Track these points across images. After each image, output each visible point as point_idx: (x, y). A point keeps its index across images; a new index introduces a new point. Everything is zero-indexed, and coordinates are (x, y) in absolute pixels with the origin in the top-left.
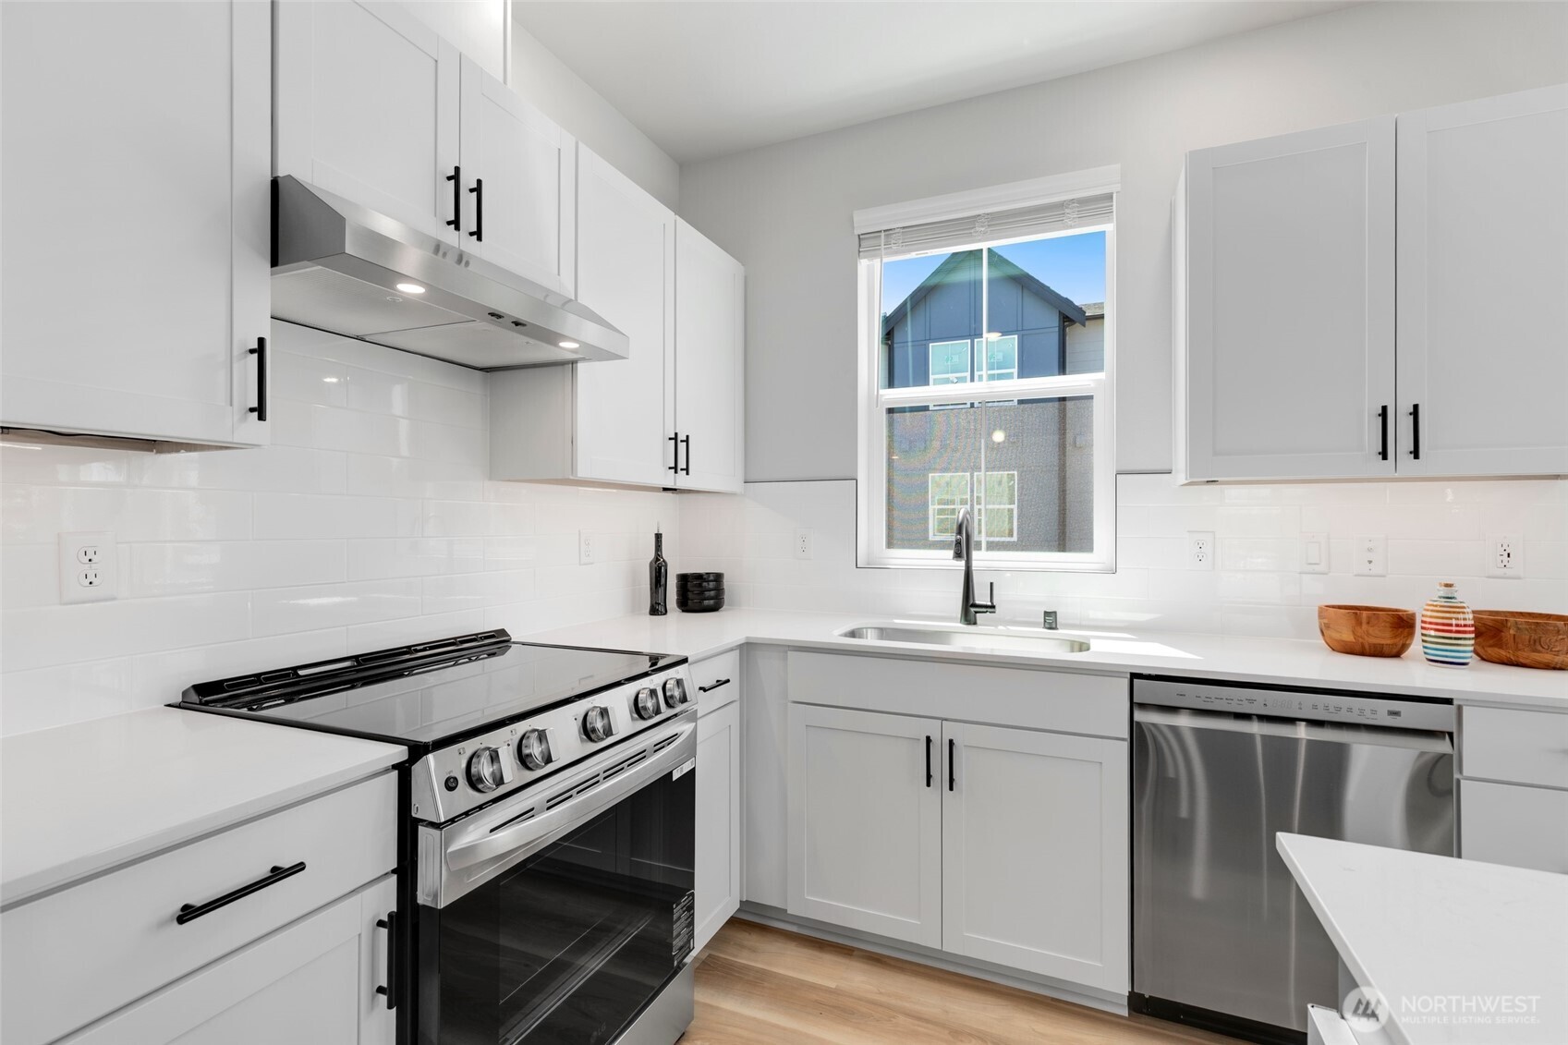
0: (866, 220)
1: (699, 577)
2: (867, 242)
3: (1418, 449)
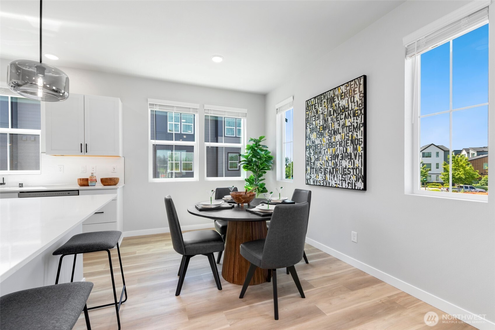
3: (87, 151)
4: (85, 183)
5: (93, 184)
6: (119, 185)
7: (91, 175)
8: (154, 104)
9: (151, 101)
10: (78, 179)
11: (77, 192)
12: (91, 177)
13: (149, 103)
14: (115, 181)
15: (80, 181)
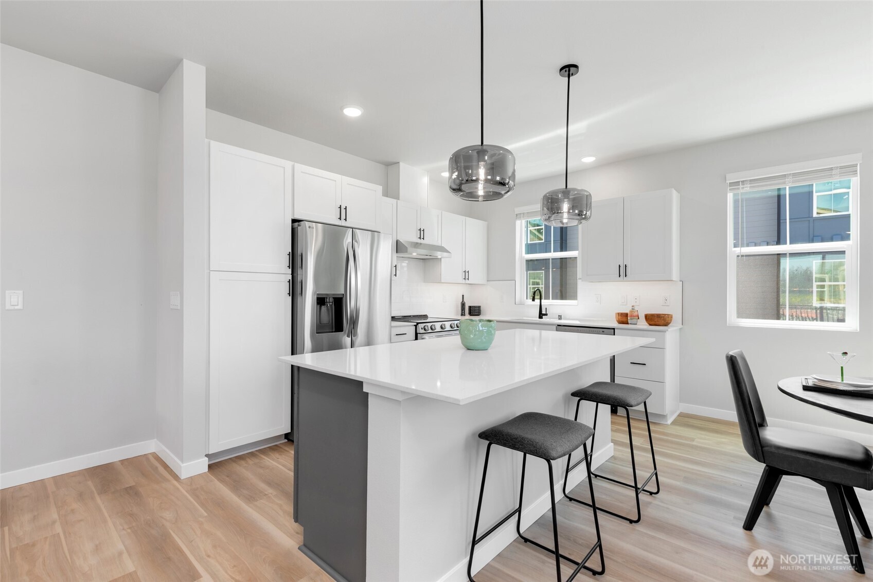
0: (518, 210)
1: (474, 307)
2: (518, 216)
3: (627, 274)
4: (624, 320)
5: (634, 321)
6: (671, 326)
7: (631, 308)
8: (739, 182)
9: (731, 178)
10: (616, 314)
11: (612, 331)
12: (631, 312)
13: (728, 182)
14: (664, 320)
15: (618, 316)
